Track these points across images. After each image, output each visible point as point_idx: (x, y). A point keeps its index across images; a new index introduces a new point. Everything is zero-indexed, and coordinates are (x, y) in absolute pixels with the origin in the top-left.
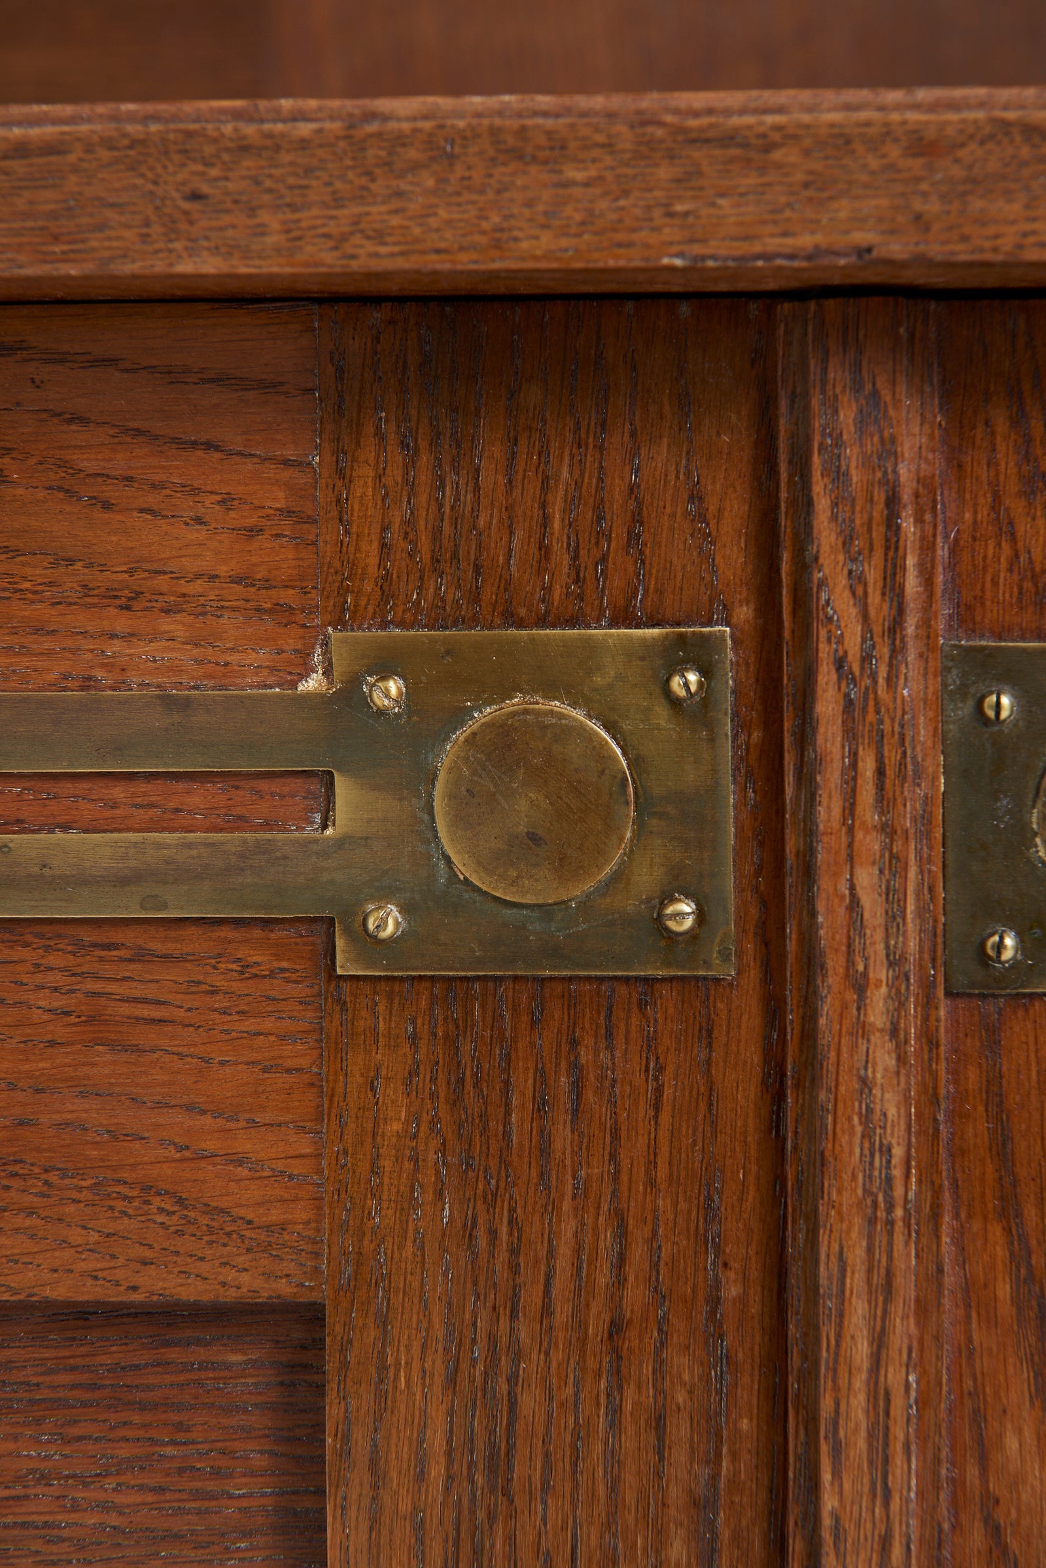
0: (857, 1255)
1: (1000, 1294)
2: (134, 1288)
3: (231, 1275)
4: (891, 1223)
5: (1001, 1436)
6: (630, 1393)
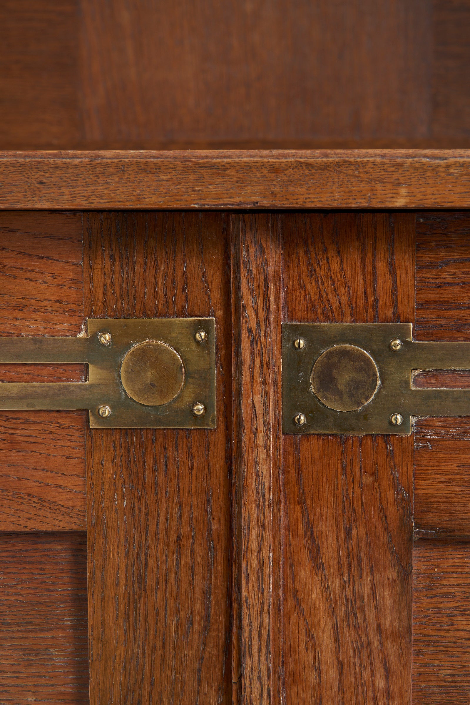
0: (254, 516)
1: (299, 527)
2: (26, 527)
3: (57, 523)
4: (264, 506)
5: (299, 571)
6: (183, 558)
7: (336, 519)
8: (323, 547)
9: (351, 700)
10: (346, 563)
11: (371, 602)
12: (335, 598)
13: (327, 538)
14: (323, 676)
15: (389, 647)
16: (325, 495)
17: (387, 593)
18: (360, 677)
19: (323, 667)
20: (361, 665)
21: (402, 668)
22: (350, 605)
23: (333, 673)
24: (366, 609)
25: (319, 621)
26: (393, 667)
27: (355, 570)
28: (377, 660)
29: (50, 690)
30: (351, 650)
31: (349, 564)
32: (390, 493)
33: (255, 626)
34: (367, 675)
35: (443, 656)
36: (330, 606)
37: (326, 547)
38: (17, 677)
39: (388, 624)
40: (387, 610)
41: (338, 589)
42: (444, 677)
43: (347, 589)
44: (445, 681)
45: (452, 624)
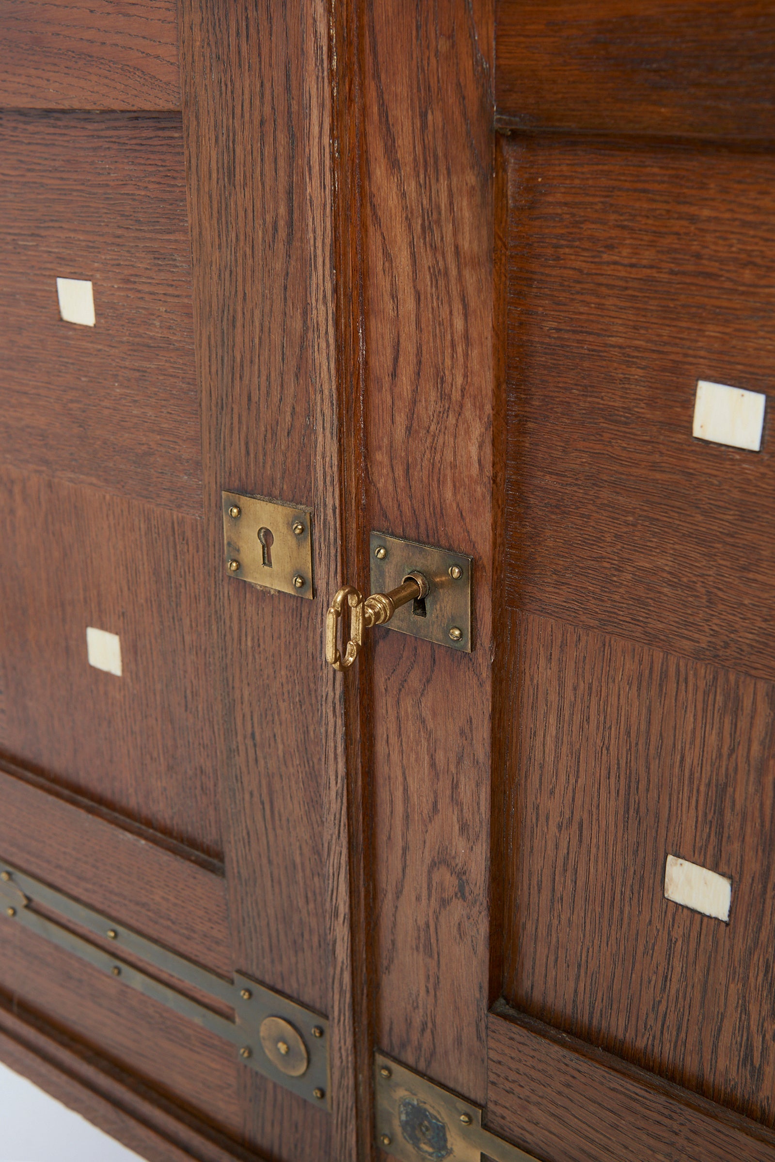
0: (314, 92)
1: (374, 111)
2: (133, 106)
3: (157, 101)
4: (323, 78)
5: (375, 169)
6: (267, 148)
7: (411, 100)
8: (399, 138)
9: (428, 342)
10: (422, 161)
11: (449, 214)
12: (411, 206)
13: (402, 125)
14: (401, 307)
15: (468, 276)
16: (400, 67)
17: (465, 203)
18: (437, 313)
19: (400, 296)
20: (438, 298)
21: (481, 306)
22: (426, 218)
23: (409, 305)
24: (443, 223)
25: (396, 235)
26: (472, 305)
27: (431, 170)
28: (455, 293)
29: (176, 300)
30: (428, 277)
31: (425, 161)
32: (467, 64)
33: (319, 232)
34: (444, 312)
35: (547, 302)
36: (407, 218)
37: (401, 138)
38: (150, 283)
39: (466, 245)
40: (465, 226)
41: (414, 195)
42: (548, 330)
43: (424, 195)
44: (550, 337)
45: (558, 259)
